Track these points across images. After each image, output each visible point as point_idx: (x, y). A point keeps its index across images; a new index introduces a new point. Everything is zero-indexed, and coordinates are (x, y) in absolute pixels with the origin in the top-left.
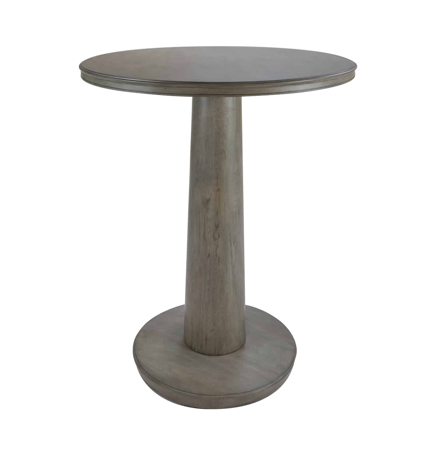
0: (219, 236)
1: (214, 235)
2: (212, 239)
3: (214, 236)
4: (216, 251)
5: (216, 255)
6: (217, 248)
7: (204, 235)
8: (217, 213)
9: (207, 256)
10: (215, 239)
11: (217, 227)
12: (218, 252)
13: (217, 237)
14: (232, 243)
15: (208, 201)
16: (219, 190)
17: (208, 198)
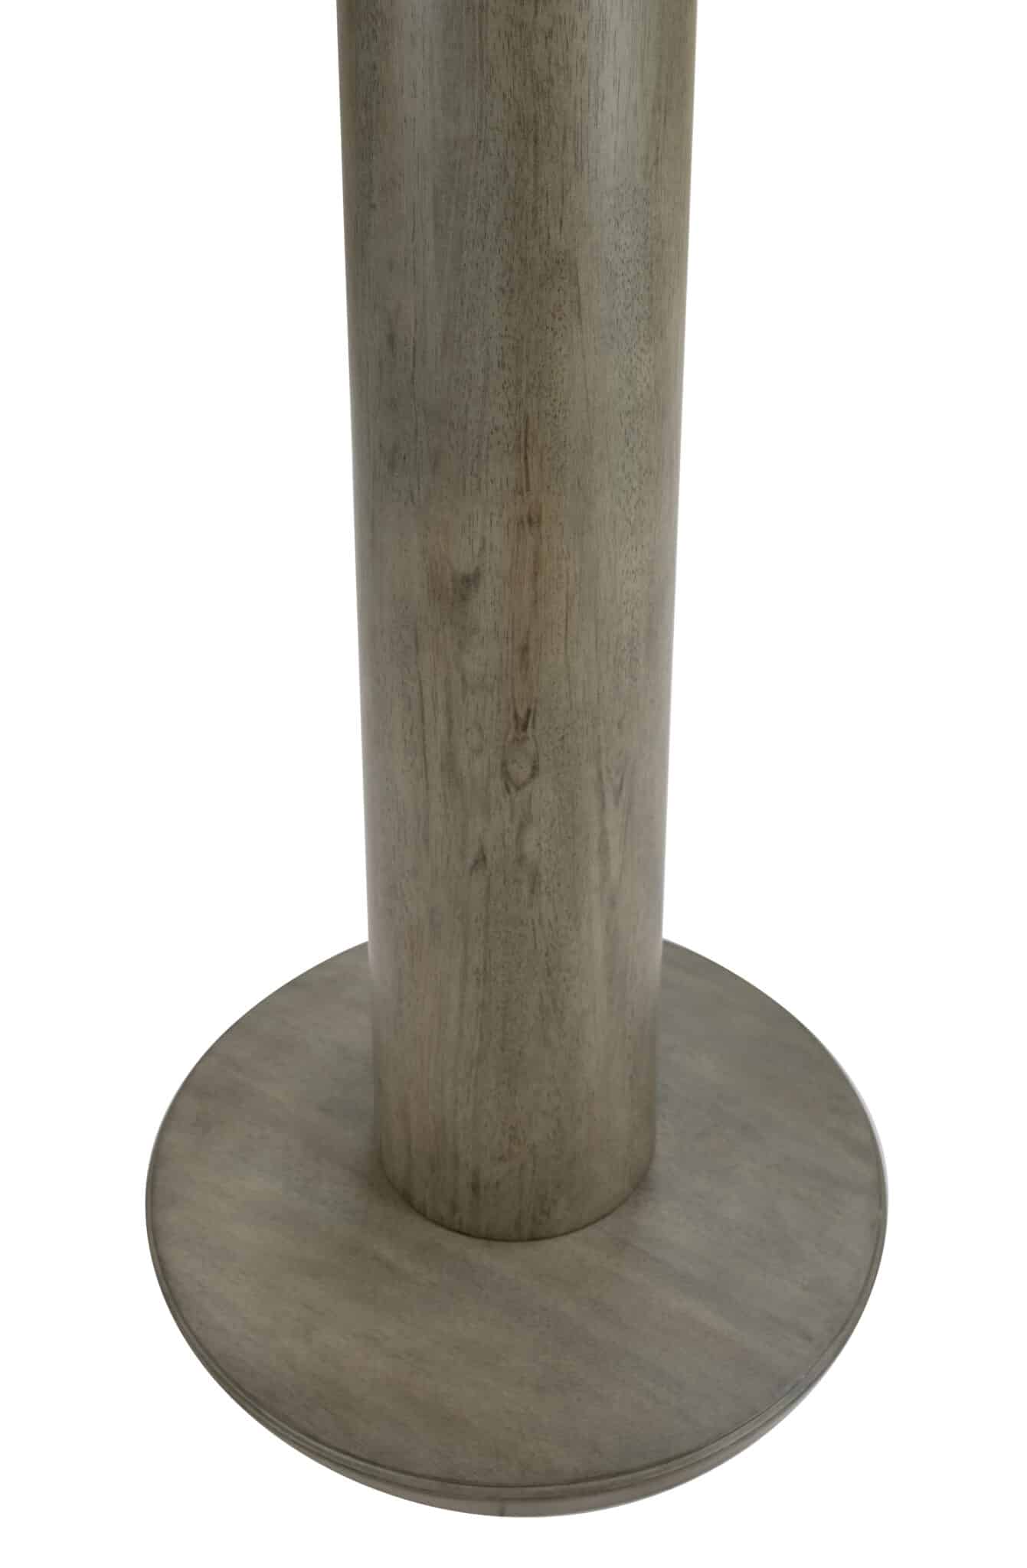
0: (535, 768)
1: (504, 764)
2: (497, 783)
3: (506, 774)
4: (519, 841)
5: (521, 859)
6: (522, 827)
7: (449, 764)
8: (525, 649)
9: (470, 861)
10: (510, 784)
11: (523, 723)
12: (529, 847)
13: (520, 771)
14: (609, 798)
15: (469, 582)
16: (532, 520)
17: (464, 563)
